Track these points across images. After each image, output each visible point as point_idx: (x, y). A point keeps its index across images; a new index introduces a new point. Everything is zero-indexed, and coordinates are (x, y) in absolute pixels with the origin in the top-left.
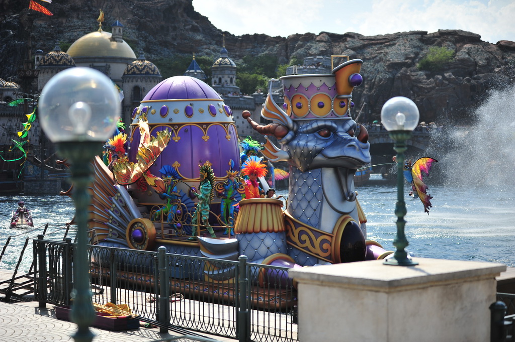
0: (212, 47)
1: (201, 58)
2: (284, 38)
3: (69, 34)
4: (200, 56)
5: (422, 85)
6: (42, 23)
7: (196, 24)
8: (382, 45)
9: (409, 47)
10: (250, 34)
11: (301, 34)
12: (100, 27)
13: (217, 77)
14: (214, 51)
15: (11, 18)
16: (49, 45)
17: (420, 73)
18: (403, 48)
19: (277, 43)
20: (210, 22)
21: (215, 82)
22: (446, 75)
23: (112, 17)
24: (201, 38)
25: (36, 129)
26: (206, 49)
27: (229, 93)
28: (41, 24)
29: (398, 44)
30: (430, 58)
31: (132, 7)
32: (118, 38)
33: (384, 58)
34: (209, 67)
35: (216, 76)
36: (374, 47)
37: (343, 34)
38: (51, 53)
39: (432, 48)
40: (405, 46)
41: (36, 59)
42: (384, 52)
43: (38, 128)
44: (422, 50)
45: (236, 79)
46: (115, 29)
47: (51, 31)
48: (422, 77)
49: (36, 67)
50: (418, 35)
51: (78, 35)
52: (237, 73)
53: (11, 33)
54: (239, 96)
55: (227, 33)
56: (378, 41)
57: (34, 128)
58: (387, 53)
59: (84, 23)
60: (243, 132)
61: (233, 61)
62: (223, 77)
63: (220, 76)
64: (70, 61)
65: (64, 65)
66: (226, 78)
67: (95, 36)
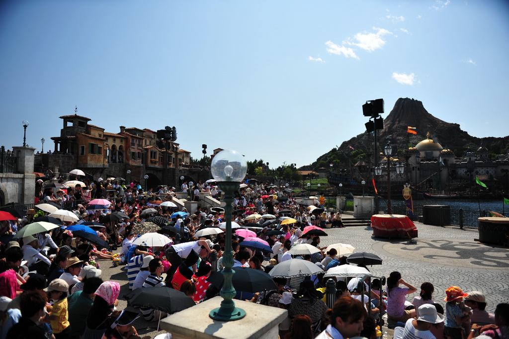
12: (428, 138)
13: (480, 155)
19: (499, 140)
21: (479, 157)
64: (418, 151)
65: (416, 152)
66: (484, 155)
67: (426, 141)
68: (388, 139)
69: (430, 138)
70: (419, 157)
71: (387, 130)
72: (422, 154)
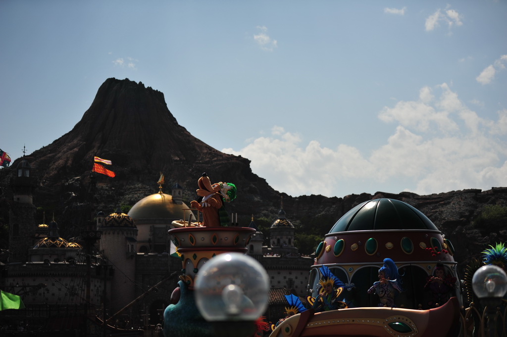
0: (270, 209)
1: (260, 219)
2: (341, 198)
3: (131, 196)
4: (259, 218)
5: (477, 243)
6: (103, 185)
7: (254, 186)
8: (437, 204)
9: (463, 206)
10: (307, 195)
11: (357, 194)
12: (160, 189)
13: (276, 238)
14: (272, 212)
15: (73, 180)
16: (111, 207)
17: (475, 230)
18: (458, 206)
19: (334, 204)
20: (268, 184)
21: (274, 243)
22: (501, 232)
23: (171, 180)
24: (259, 200)
25: (98, 289)
26: (263, 210)
27: (288, 253)
28: (102, 187)
29: (453, 202)
30: (485, 215)
31: (191, 170)
32: (178, 200)
33: (439, 217)
34: (267, 229)
35: (274, 237)
36: (429, 206)
37: (399, 193)
38: (113, 215)
39: (486, 206)
40: (460, 205)
41: (98, 221)
42: (440, 211)
43: (99, 288)
44: (477, 208)
45: (294, 240)
46: (175, 191)
47: (112, 193)
48: (477, 235)
49: (98, 229)
50: (472, 193)
51: (139, 197)
52: (295, 234)
53: (74, 195)
54: (297, 257)
55: (284, 194)
56: (433, 200)
57: (96, 288)
58: (442, 212)
59: (144, 186)
60: (302, 292)
61: (290, 221)
62: (282, 238)
63: (279, 237)
64: (132, 223)
65: (126, 226)
66: (284, 239)
67: (157, 197)
68: (71, 188)
69: (165, 191)
70: (132, 240)
71: (70, 162)
72: (143, 232)
